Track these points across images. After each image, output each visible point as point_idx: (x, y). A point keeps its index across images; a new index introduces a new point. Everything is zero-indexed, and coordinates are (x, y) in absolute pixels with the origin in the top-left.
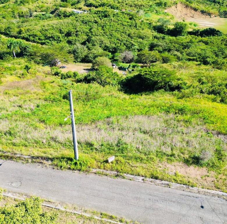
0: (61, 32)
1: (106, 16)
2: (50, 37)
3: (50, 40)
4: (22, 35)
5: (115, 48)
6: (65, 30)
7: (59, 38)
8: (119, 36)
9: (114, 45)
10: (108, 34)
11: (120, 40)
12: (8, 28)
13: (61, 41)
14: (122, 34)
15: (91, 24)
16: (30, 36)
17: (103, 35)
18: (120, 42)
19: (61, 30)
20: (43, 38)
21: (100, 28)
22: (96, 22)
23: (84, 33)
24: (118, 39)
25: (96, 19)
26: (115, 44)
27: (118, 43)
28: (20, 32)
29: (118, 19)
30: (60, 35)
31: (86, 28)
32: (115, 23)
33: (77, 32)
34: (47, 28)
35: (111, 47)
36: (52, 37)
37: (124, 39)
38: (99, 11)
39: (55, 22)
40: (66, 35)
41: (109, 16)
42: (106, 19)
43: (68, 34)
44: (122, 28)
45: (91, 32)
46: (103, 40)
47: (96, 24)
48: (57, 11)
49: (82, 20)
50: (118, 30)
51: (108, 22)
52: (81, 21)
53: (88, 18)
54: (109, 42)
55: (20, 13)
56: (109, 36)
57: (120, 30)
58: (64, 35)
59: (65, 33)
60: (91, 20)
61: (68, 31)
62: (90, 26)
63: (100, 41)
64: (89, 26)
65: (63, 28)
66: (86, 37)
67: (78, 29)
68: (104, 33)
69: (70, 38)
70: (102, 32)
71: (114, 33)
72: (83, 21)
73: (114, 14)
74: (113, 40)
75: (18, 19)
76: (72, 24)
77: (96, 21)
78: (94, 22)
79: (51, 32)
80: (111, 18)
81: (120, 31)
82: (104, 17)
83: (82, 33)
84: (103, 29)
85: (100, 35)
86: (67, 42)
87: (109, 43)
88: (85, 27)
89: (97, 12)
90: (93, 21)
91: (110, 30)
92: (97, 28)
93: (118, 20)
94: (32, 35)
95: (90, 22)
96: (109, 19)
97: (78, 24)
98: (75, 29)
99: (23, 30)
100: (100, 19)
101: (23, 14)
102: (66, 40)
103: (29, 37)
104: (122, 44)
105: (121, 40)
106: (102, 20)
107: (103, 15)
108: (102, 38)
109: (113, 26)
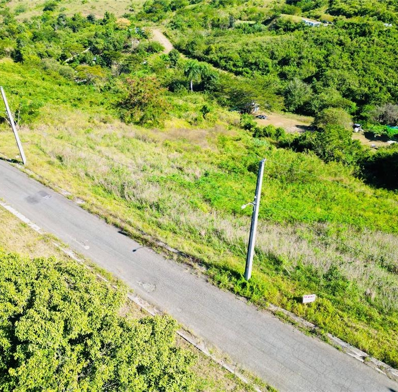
0: (272, 56)
1: (363, 34)
2: (252, 64)
3: (251, 69)
4: (209, 57)
5: (366, 96)
6: (281, 54)
7: (267, 66)
8: (381, 73)
9: (366, 90)
10: (359, 67)
11: (381, 82)
12: (192, 43)
13: (268, 71)
14: (390, 70)
15: (330, 46)
16: (221, 58)
17: (349, 69)
18: (380, 85)
19: (273, 53)
20: (240, 64)
21: (346, 55)
22: (341, 44)
23: (313, 61)
24: (377, 79)
25: (342, 38)
26: (370, 88)
27: (377, 86)
28: (207, 52)
29: (388, 40)
30: (269, 61)
31: (318, 53)
32: (378, 48)
33: (301, 58)
34: (250, 48)
35: (359, 92)
36: (255, 64)
37: (391, 79)
38: (352, 24)
39: (267, 38)
40: (279, 63)
41: (370, 33)
42: (362, 38)
43: (285, 62)
44: (392, 59)
45: (327, 61)
46: (345, 78)
47: (340, 48)
48: (274, 20)
49: (315, 37)
50: (383, 61)
51: (366, 45)
52: (313, 39)
53: (327, 35)
54: (358, 82)
55: (215, 21)
56: (360, 72)
57: (387, 62)
58: (276, 61)
59: (280, 58)
60: (333, 40)
61: (285, 56)
62: (328, 51)
63: (341, 80)
64: (325, 50)
65: (277, 50)
66: (314, 69)
67: (304, 54)
68: (352, 64)
69: (286, 68)
70: (348, 62)
71: (373, 67)
72: (317, 40)
73: (380, 31)
74: (366, 79)
75: (210, 30)
76: (296, 45)
77: (341, 41)
78: (337, 44)
79: (256, 55)
80: (373, 38)
81: (386, 64)
82: (360, 36)
83: (309, 62)
84: (351, 57)
85: (343, 67)
86: (278, 74)
87: (357, 85)
88: (319, 51)
89: (346, 26)
90: (335, 40)
91: (364, 61)
92: (341, 54)
93: (388, 43)
94: (225, 58)
95: (330, 42)
96: (368, 39)
97: (306, 44)
98: (300, 53)
99: (214, 48)
100: (351, 38)
101: (220, 22)
102: (278, 70)
103: (220, 61)
104: (385, 89)
105: (384, 81)
106: (354, 42)
107: (358, 31)
108: (346, 74)
109: (373, 52)
